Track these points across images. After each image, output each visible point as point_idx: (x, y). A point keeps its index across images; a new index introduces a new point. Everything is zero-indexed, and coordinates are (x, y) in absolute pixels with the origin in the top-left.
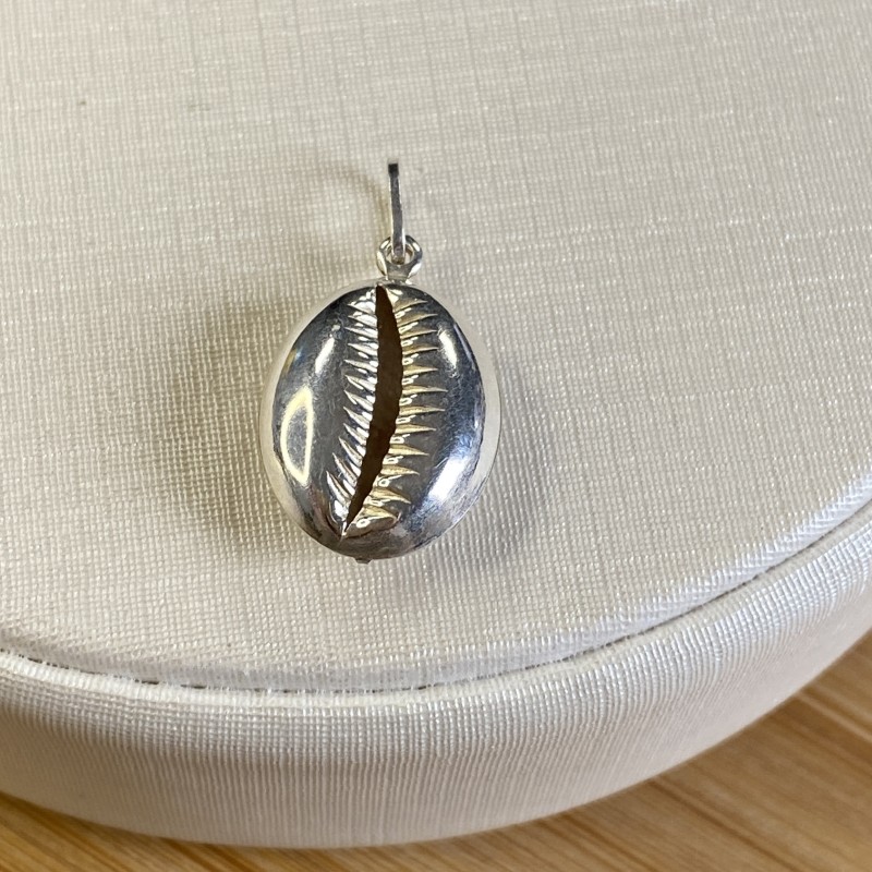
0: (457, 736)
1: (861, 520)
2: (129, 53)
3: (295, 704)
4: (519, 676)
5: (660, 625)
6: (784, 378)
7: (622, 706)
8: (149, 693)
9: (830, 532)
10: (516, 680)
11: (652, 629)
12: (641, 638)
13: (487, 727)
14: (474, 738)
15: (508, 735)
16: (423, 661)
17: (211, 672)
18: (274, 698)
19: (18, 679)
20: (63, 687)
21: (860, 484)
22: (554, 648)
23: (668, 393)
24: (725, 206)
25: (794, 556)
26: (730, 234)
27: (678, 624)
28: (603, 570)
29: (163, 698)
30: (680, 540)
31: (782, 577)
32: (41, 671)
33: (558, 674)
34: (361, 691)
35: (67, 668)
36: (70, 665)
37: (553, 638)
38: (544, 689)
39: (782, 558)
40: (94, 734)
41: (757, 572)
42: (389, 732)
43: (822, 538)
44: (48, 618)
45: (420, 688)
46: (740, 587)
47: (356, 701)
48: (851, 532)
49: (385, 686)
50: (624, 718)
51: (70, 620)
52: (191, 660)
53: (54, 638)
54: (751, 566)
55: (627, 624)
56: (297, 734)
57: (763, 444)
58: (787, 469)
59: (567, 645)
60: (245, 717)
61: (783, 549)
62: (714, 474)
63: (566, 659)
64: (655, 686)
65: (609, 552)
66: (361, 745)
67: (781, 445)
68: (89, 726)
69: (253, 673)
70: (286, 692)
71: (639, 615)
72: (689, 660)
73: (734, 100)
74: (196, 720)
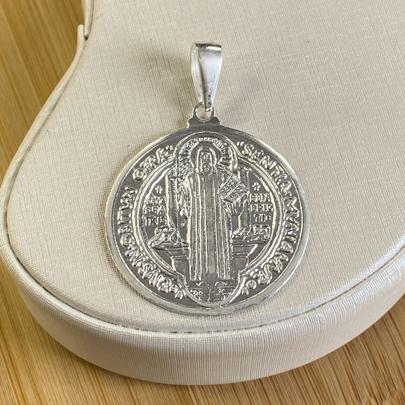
0: (274, 340)
1: (397, 257)
2: (141, 127)
3: (221, 335)
4: (292, 319)
5: (336, 298)
6: (367, 213)
7: (326, 326)
8: (174, 336)
9: (387, 262)
10: (291, 320)
11: (333, 300)
12: (329, 303)
13: (283, 336)
14: (279, 340)
15: (290, 338)
16: (261, 318)
17: (194, 328)
18: (214, 334)
19: (133, 336)
20: (147, 337)
21: (395, 246)
22: (302, 309)
23: (330, 222)
24: (342, 158)
25: (377, 271)
26: (345, 167)
27: (341, 297)
28: (315, 282)
29: (179, 337)
30: (339, 270)
31: (373, 279)
32: (140, 332)
33: (304, 317)
34: (242, 329)
35: (147, 331)
36: (149, 329)
37: (301, 306)
38: (300, 322)
39: (373, 272)
40: (158, 351)
41: (365, 278)
42: (252, 341)
43: (385, 265)
44: (140, 315)
45: (261, 326)
46: (360, 283)
47: (240, 332)
48: (394, 261)
49: (249, 327)
50: (327, 329)
51: (147, 315)
52: (187, 324)
53: (143, 321)
54: (362, 276)
55: (325, 299)
56: (223, 345)
57: (363, 236)
58: (371, 243)
59: (306, 308)
60: (206, 341)
61: (372, 270)
62: (348, 247)
63: (306, 312)
64: (336, 318)
65: (316, 276)
66: (243, 346)
67: (368, 235)
68: (156, 349)
69: (207, 327)
70: (217, 331)
71: (328, 296)
72: (346, 308)
73: (342, 122)
74: (190, 343)
